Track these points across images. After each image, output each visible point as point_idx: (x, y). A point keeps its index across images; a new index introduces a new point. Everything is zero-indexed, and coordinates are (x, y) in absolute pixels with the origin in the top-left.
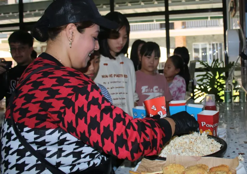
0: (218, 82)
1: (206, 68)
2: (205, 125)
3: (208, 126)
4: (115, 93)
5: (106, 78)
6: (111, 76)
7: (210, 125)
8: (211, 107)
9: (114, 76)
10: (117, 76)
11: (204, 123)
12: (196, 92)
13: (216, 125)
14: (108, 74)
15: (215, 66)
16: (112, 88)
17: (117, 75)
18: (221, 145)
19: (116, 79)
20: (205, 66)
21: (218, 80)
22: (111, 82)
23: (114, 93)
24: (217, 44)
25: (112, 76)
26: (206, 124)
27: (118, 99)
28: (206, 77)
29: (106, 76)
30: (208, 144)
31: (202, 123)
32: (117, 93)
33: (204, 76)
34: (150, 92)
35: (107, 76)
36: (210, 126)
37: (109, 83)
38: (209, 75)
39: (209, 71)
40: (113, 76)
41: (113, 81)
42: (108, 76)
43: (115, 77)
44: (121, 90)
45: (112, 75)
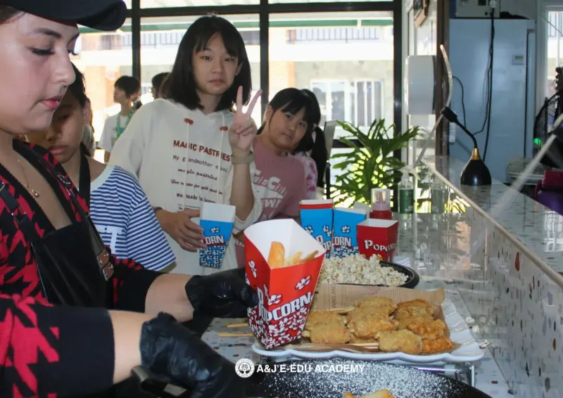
0: (380, 172)
1: (356, 138)
2: (372, 246)
3: (377, 247)
4: (194, 185)
5: (182, 147)
6: (193, 147)
7: (381, 246)
8: (383, 212)
9: (200, 149)
10: (206, 151)
11: (369, 243)
12: (333, 192)
13: (391, 246)
14: (187, 141)
15: (376, 134)
16: (188, 172)
17: (207, 148)
18: (407, 276)
19: (202, 156)
20: (355, 134)
21: (381, 167)
22: (190, 160)
23: (191, 183)
24: (369, 84)
25: (195, 148)
26: (374, 244)
27: (196, 198)
28: (353, 159)
29: (183, 143)
30: (384, 274)
31: (366, 242)
32: (196, 186)
33: (349, 155)
34: (260, 184)
35: (183, 145)
36: (382, 248)
37: (186, 160)
38: (360, 155)
39: (362, 146)
40: (198, 148)
41: (194, 159)
42: (188, 146)
43: (202, 151)
44: (207, 182)
45: (195, 145)
